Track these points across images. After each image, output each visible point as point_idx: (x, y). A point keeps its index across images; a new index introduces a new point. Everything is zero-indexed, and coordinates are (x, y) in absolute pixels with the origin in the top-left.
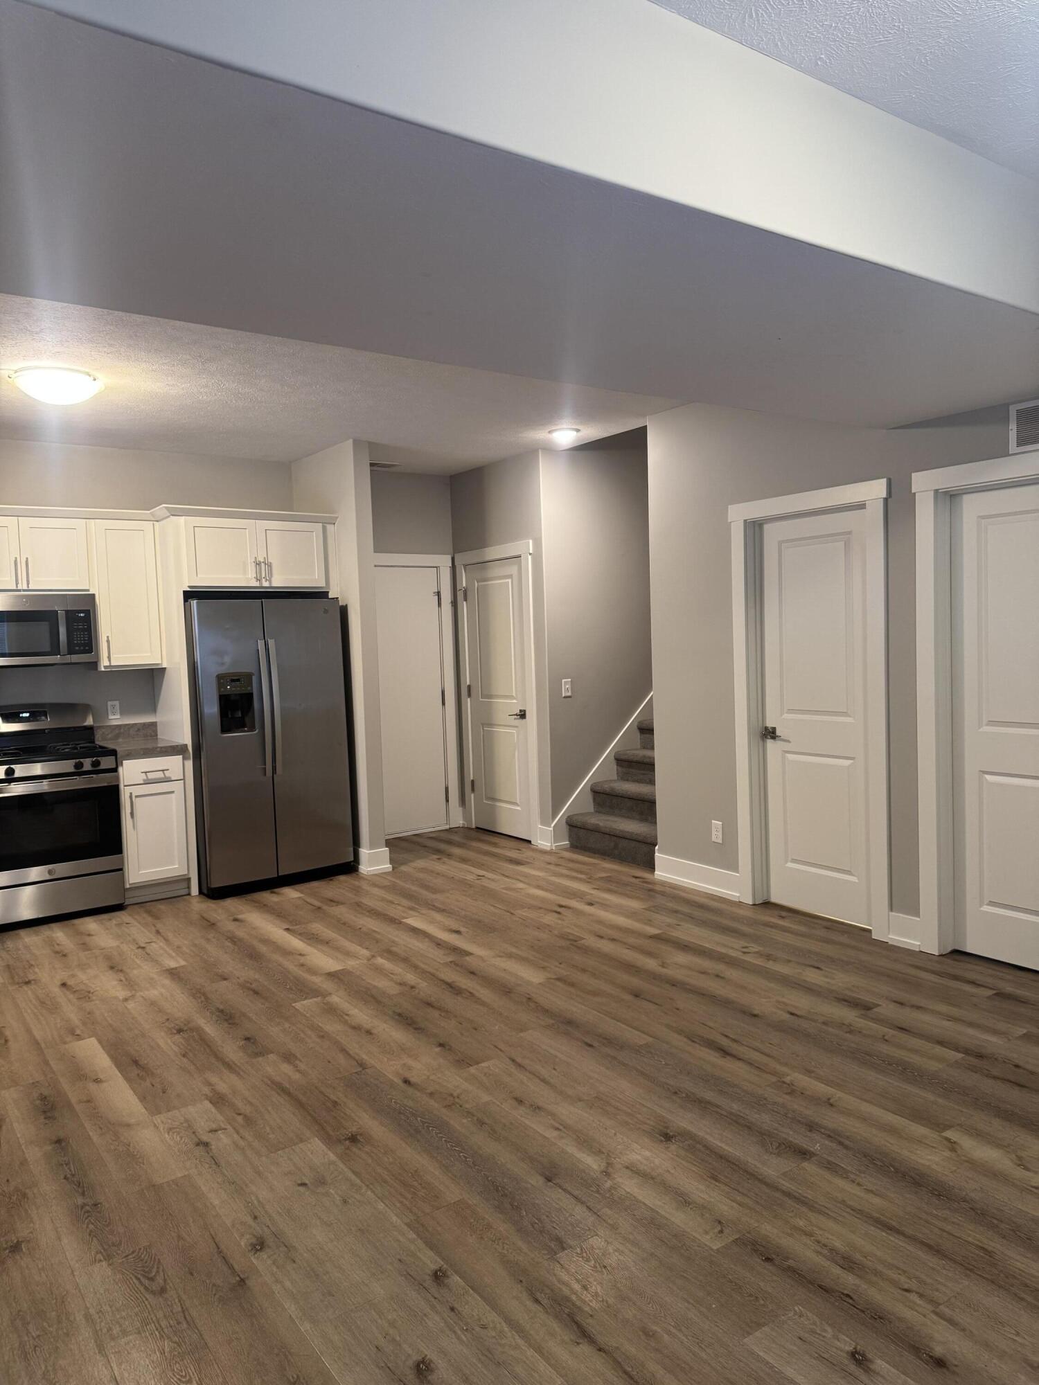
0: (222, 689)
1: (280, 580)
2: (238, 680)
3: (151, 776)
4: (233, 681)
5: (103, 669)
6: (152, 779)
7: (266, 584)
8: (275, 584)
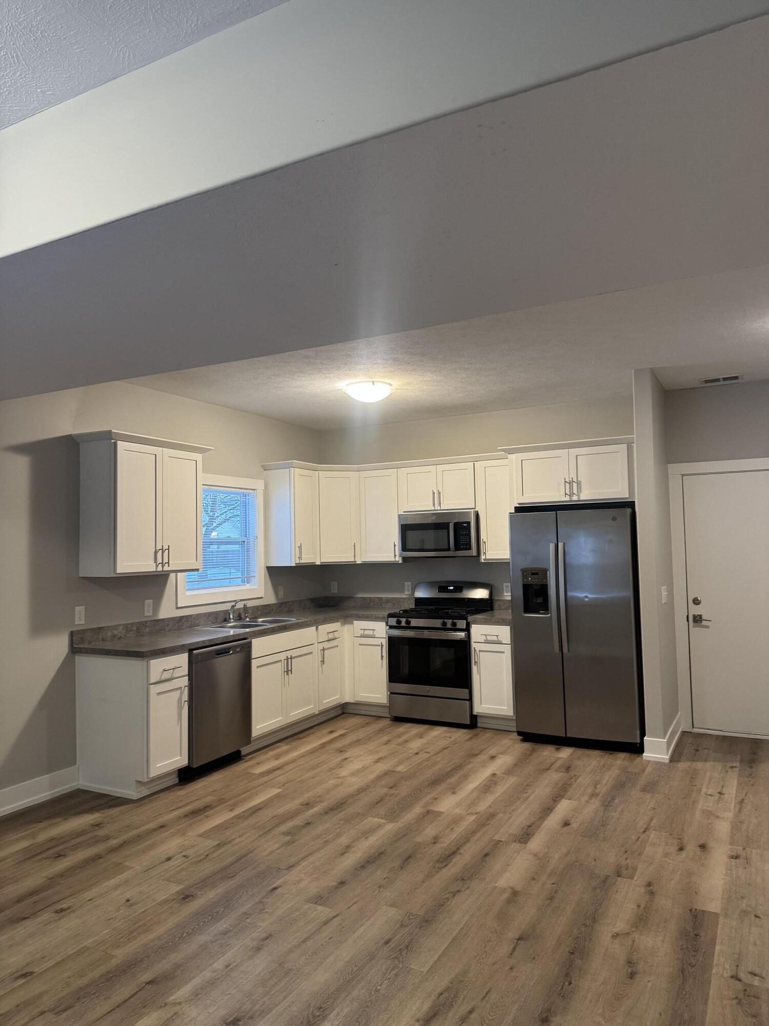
0: (525, 580)
1: (586, 495)
2: (537, 574)
3: (489, 638)
4: (533, 574)
5: (483, 561)
6: (489, 641)
7: (575, 498)
8: (582, 498)
